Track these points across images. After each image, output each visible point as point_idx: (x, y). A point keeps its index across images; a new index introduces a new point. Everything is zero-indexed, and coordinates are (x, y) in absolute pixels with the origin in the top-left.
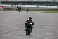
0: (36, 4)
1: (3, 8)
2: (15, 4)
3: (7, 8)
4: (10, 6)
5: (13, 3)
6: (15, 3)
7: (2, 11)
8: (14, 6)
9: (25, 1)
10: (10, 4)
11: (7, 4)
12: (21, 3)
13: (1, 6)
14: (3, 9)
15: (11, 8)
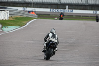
0: (93, 8)
1: (37, 14)
2: (58, 8)
3: (43, 13)
4: (48, 10)
8: (55, 10)
10: (48, 8)
11: (43, 8)
12: (67, 7)
13: (34, 10)
14: (37, 16)
15: (50, 15)
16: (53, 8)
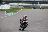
1: (24, 6)
3: (27, 6)
5: (32, 2)
6: (33, 2)
7: (22, 9)
8: (32, 5)
9: (42, 1)
10: (29, 3)
11: (27, 3)
12: (38, 3)
13: (22, 5)
14: (23, 7)
15: (30, 7)
16: (32, 3)
